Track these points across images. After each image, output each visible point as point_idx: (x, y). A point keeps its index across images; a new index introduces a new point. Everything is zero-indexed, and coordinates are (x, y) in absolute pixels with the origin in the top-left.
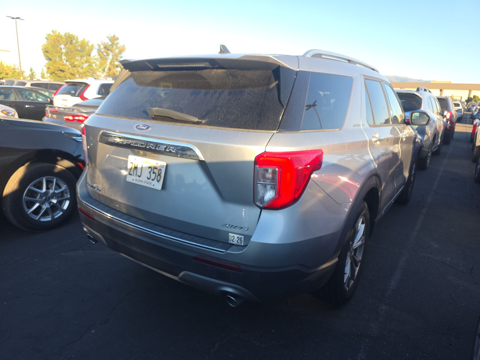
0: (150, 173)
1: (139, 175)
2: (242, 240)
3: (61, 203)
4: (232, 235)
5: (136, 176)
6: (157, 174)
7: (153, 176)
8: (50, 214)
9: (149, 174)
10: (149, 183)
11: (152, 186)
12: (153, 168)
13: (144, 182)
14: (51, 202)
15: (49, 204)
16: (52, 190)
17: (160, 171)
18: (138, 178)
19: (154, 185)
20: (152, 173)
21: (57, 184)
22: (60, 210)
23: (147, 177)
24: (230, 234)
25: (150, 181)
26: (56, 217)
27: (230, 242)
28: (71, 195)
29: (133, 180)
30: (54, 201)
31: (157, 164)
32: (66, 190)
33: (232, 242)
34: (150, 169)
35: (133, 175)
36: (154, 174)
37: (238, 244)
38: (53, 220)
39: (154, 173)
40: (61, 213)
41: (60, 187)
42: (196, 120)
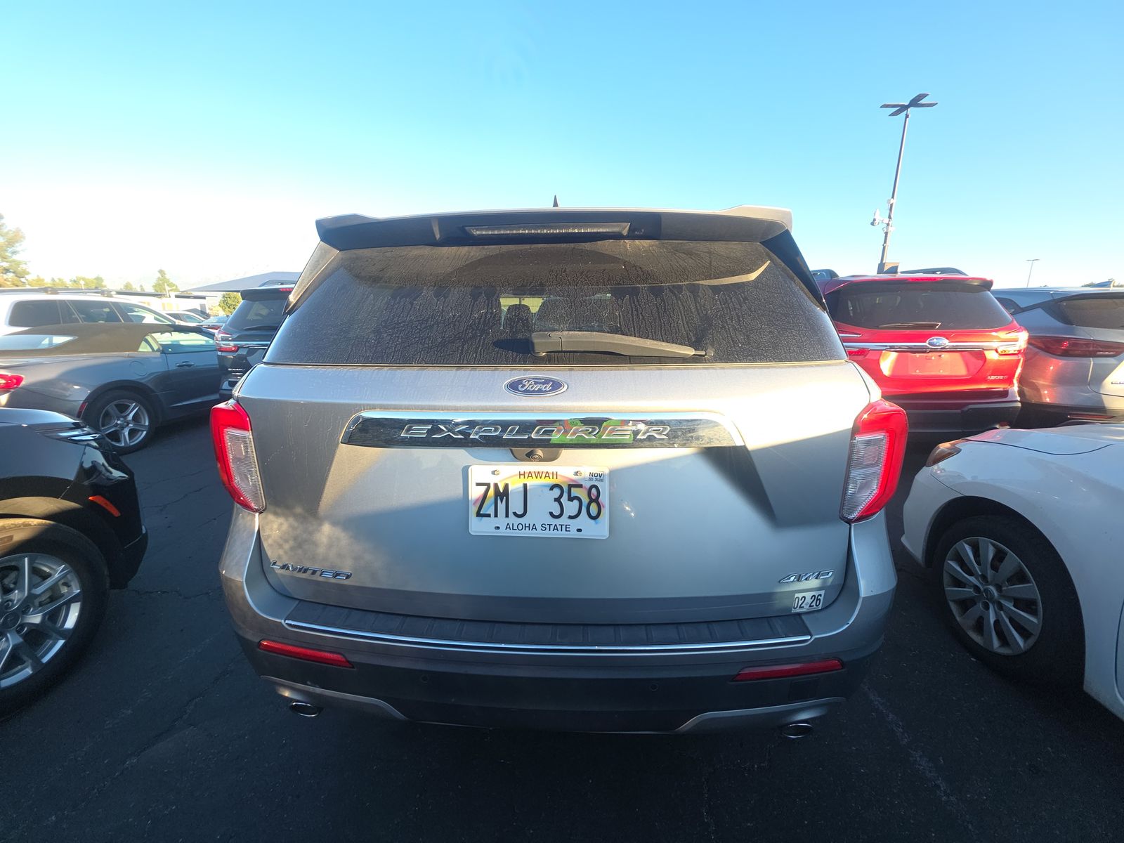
0: (558, 500)
1: (520, 512)
2: (820, 599)
3: (54, 616)
4: (800, 595)
5: (507, 516)
6: (585, 500)
7: (572, 508)
8: (25, 658)
9: (557, 504)
10: (559, 527)
11: (573, 534)
12: (566, 489)
13: (539, 527)
14: (22, 626)
15: (18, 632)
16: (22, 590)
17: (594, 491)
18: (513, 520)
19: (579, 530)
20: (564, 500)
21: (35, 571)
22: (54, 635)
23: (551, 514)
24: (797, 595)
25: (564, 520)
26: (45, 660)
27: (793, 611)
28: (83, 586)
29: (498, 528)
30: (36, 619)
31: (576, 474)
32: (64, 576)
33: (798, 610)
34: (557, 492)
35: (496, 515)
36: (576, 502)
37: (812, 609)
38: (40, 669)
39: (571, 499)
40: (61, 642)
41: (45, 576)
42: (690, 352)
